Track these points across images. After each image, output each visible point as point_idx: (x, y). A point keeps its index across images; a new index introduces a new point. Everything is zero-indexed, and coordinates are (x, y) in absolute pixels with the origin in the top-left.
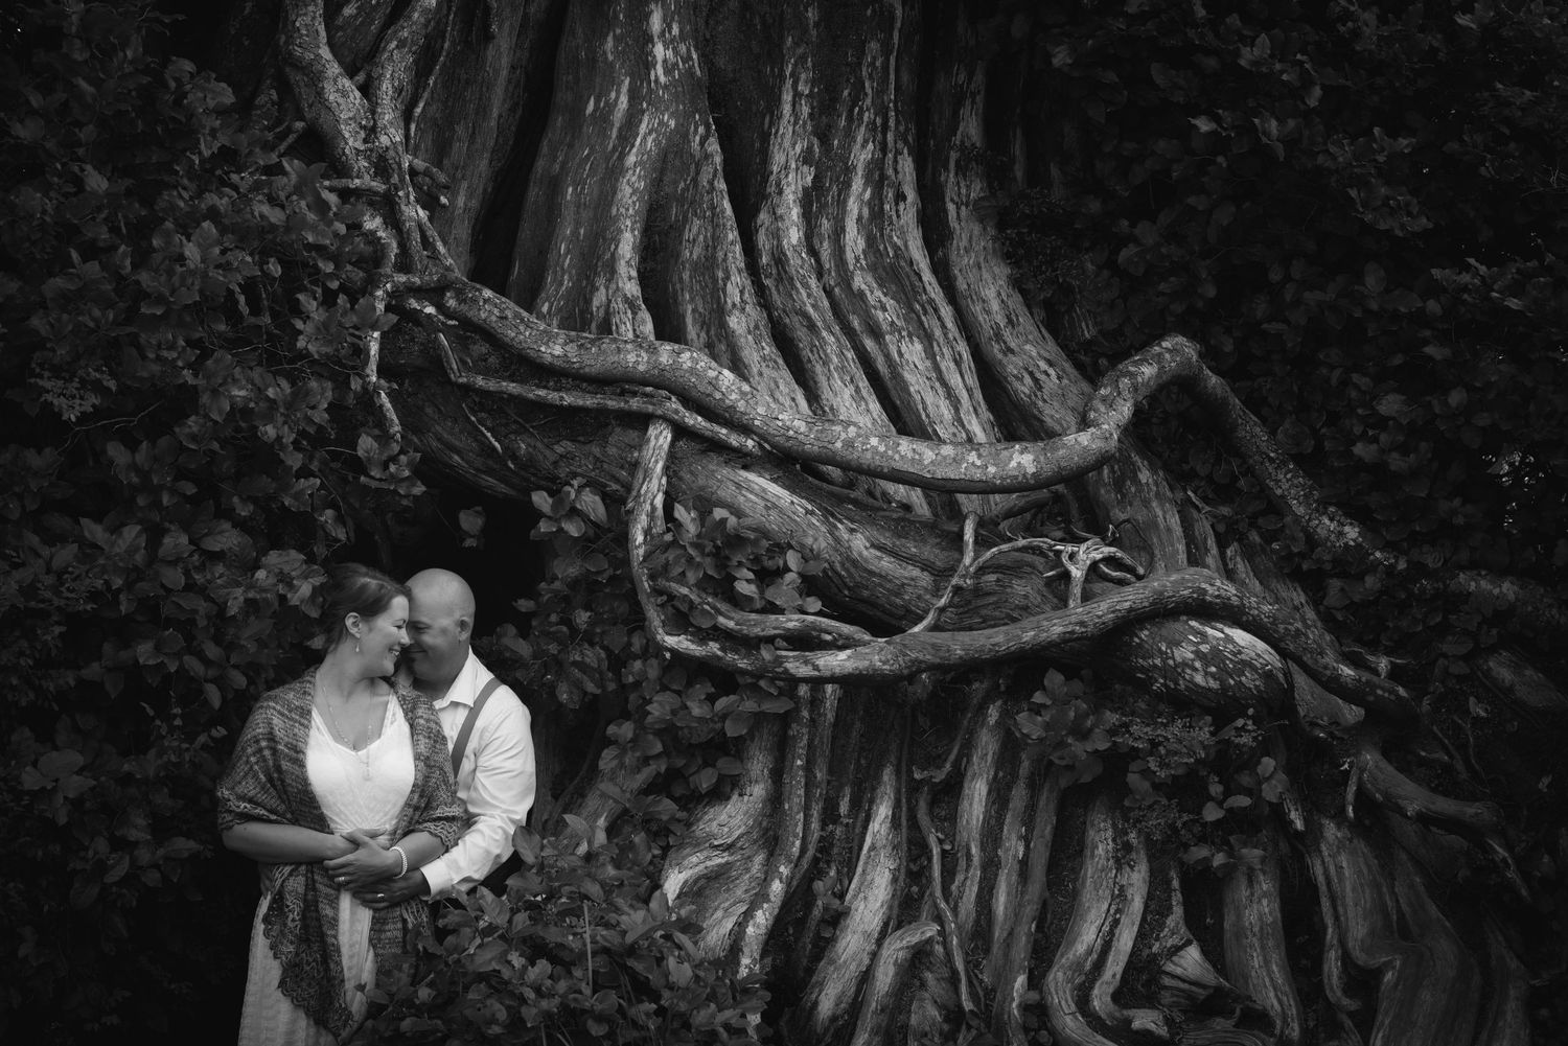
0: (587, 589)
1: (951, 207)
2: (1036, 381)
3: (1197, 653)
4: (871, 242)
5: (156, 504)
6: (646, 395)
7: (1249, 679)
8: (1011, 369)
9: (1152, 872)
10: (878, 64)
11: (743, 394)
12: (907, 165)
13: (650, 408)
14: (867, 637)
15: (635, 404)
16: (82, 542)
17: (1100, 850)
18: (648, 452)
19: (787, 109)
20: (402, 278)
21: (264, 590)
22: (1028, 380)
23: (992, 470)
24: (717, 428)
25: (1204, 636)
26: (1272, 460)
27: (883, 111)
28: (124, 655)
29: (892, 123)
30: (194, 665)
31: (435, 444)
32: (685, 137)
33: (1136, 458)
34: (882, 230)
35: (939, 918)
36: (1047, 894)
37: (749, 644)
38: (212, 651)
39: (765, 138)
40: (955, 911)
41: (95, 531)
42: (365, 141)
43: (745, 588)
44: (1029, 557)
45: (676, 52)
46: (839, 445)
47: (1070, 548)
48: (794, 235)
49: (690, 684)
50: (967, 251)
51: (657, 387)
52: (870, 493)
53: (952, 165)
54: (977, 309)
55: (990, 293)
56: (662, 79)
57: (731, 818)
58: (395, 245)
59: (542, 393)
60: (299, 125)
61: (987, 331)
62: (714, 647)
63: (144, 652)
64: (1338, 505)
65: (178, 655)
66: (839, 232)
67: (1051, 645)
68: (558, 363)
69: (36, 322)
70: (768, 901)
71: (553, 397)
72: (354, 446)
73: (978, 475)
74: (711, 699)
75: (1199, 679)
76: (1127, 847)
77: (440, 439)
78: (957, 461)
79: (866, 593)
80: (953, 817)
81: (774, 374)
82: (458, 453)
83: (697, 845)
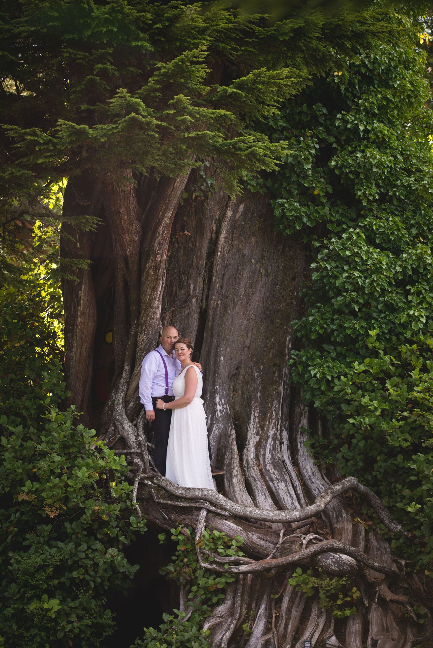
0: (186, 553)
1: (299, 444)
2: (319, 490)
3: (332, 561)
4: (273, 456)
5: (77, 537)
6: (201, 502)
7: (346, 567)
8: (313, 488)
9: (327, 618)
10: (277, 406)
11: (225, 501)
12: (285, 434)
13: (201, 506)
14: (253, 561)
15: (198, 505)
16: (58, 548)
17: (314, 613)
18: (200, 517)
19: (252, 421)
20: (142, 475)
21: (108, 559)
22: (317, 490)
23: (288, 517)
24: (218, 510)
25: (334, 557)
26: (381, 509)
27: (277, 420)
28: (70, 575)
29: (280, 423)
30: (87, 577)
31: (152, 517)
32: (226, 430)
33: (343, 510)
34: (275, 452)
35: (273, 633)
36: (299, 625)
37: (221, 564)
38: (92, 573)
39: (247, 428)
40: (278, 631)
41: (61, 544)
42: (135, 439)
43: (220, 550)
44: (296, 539)
45: (223, 407)
46: (248, 512)
47: (304, 536)
48: (252, 455)
49: (210, 575)
50: (302, 456)
51: (204, 500)
52: (261, 524)
53: (299, 432)
54: (304, 471)
55: (308, 467)
56: (219, 415)
57: (222, 610)
58: (143, 466)
59: (176, 503)
60: (119, 436)
61: (307, 477)
62: (214, 566)
63: (75, 574)
64: (396, 520)
65: (83, 574)
66: (265, 453)
67: (296, 561)
68: (180, 495)
69: (43, 494)
70: (230, 630)
71: (179, 504)
72: (129, 519)
73: (284, 518)
74: (214, 579)
75: (333, 568)
76: (321, 612)
77: (153, 516)
78: (279, 515)
79: (257, 550)
80: (280, 607)
81: (243, 494)
82: (158, 519)
83: (213, 617)
